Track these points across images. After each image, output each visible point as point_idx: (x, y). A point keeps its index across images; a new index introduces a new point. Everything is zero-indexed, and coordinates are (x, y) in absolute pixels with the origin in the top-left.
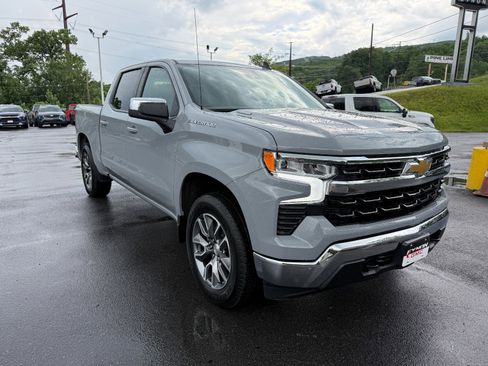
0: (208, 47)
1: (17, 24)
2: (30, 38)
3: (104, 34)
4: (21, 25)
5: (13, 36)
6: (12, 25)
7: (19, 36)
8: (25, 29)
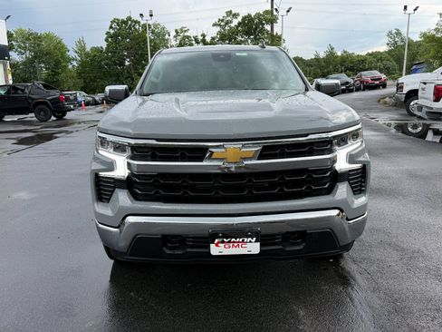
0: (405, 7)
1: (231, 12)
2: (239, 24)
3: (288, 11)
4: (233, 12)
5: (227, 23)
6: (227, 12)
7: (231, 22)
8: (236, 16)
